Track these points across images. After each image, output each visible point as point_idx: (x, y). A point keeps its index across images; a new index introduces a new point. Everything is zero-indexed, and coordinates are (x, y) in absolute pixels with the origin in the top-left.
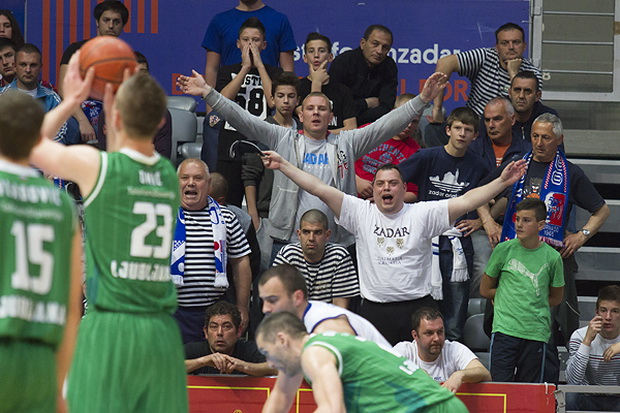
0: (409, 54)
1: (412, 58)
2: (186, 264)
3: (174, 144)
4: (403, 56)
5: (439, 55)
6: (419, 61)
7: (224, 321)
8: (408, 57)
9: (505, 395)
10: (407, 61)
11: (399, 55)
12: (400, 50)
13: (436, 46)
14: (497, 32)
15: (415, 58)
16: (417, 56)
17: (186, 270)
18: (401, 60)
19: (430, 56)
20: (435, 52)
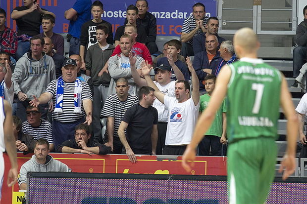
0: (165, 14)
1: (166, 16)
2: (63, 104)
3: (65, 54)
4: (163, 15)
5: (178, 15)
6: (169, 17)
7: (82, 132)
8: (164, 16)
9: (206, 162)
10: (164, 18)
11: (161, 15)
12: (161, 13)
13: (177, 11)
14: (193, 6)
15: (168, 16)
16: (169, 15)
17: (63, 106)
18: (162, 17)
19: (174, 15)
20: (176, 13)
